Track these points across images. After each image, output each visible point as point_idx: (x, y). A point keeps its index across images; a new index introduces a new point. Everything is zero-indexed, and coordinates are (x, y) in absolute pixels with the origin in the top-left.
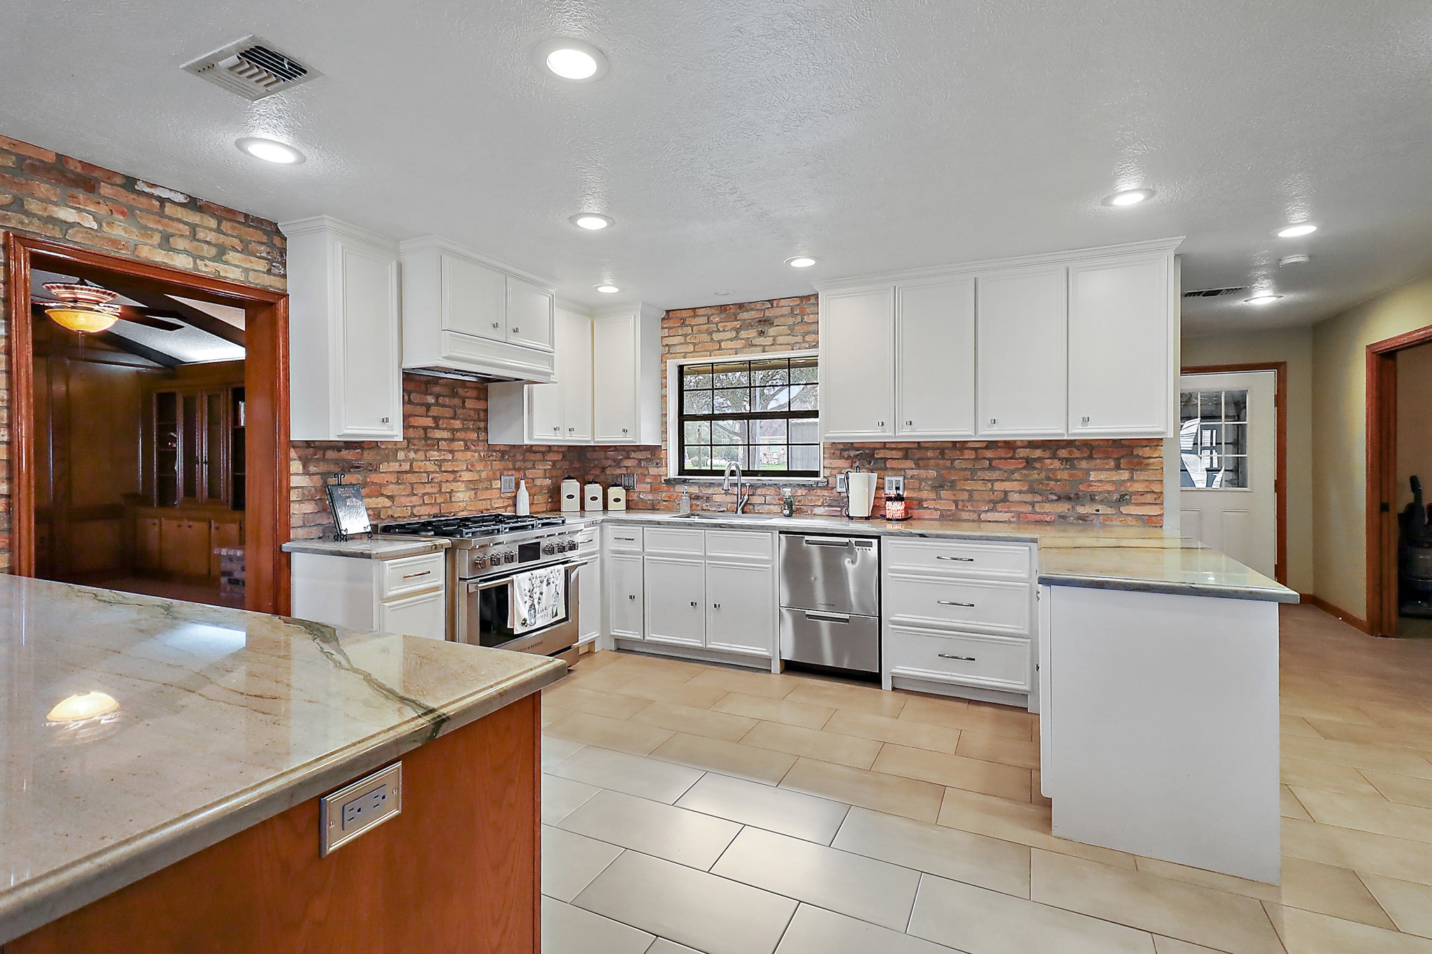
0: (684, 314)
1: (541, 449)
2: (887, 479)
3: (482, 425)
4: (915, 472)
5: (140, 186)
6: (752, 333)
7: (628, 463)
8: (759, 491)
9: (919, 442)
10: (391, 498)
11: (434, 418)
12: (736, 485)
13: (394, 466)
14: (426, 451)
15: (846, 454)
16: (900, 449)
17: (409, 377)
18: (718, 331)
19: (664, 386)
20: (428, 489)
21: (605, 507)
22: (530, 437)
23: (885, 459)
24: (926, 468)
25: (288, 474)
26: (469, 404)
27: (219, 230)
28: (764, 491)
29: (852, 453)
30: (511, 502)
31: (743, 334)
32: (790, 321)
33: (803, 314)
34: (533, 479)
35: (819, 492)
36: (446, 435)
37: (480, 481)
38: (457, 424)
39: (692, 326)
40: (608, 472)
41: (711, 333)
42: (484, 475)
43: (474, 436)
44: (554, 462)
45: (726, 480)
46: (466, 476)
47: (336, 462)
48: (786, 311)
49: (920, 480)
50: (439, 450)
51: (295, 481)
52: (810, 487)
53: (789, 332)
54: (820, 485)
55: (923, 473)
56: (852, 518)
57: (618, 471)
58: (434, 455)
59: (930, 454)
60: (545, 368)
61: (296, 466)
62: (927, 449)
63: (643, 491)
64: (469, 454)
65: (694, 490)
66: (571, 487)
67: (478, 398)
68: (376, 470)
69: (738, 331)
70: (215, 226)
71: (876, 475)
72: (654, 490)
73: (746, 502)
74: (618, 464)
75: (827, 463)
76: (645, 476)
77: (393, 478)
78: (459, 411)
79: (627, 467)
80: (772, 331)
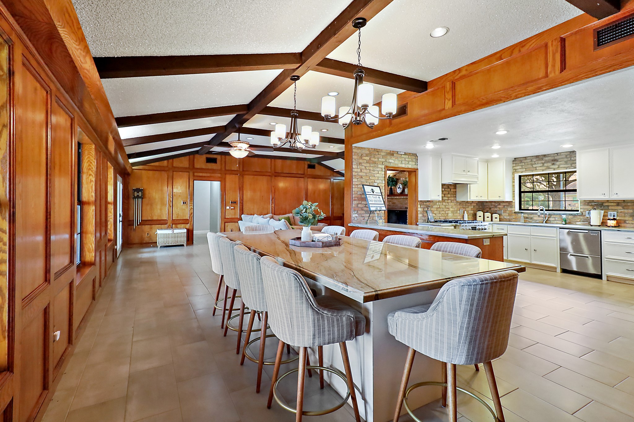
0: (521, 159)
1: (470, 202)
2: (609, 213)
3: (455, 196)
4: (622, 211)
5: (399, 153)
6: (549, 164)
7: (499, 206)
8: (552, 216)
9: (624, 200)
10: (435, 214)
11: (444, 194)
12: (543, 214)
13: (436, 206)
14: (442, 203)
15: (590, 204)
16: (615, 203)
17: (443, 185)
18: (535, 164)
19: (514, 182)
20: (443, 212)
21: (492, 220)
22: (470, 199)
23: (608, 206)
24: (627, 209)
25: (418, 208)
26: (452, 190)
27: (408, 158)
28: (555, 216)
29: (593, 204)
30: (462, 217)
31: (545, 165)
32: (566, 160)
33: (571, 157)
34: (468, 211)
35: (578, 217)
36: (447, 198)
37: (454, 211)
38: (449, 195)
39: (525, 163)
40: (492, 209)
41: (532, 165)
42: (455, 209)
43: (453, 199)
44: (474, 206)
45: (539, 213)
46: (451, 209)
47: (426, 205)
48: (564, 156)
49: (625, 213)
50: (445, 202)
51: (419, 209)
52: (575, 215)
53: (565, 163)
54: (579, 214)
55: (626, 211)
56: (592, 226)
57: (496, 209)
58: (444, 204)
59: (629, 204)
60: (476, 180)
61: (419, 206)
62: (628, 202)
63: (505, 215)
64: (452, 203)
65: (526, 215)
66: (480, 213)
67: (454, 189)
68: (432, 207)
69: (543, 164)
70: (408, 157)
71: (603, 211)
72: (509, 215)
73: (547, 220)
74: (496, 207)
75: (582, 207)
76: (506, 211)
77: (436, 209)
78: (450, 192)
79: (499, 208)
80: (558, 163)
